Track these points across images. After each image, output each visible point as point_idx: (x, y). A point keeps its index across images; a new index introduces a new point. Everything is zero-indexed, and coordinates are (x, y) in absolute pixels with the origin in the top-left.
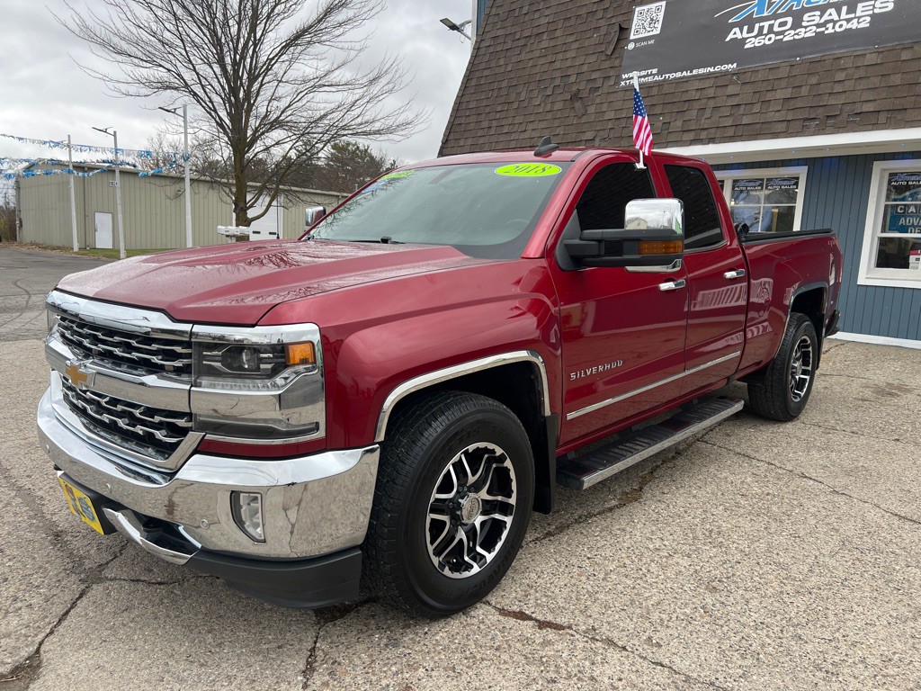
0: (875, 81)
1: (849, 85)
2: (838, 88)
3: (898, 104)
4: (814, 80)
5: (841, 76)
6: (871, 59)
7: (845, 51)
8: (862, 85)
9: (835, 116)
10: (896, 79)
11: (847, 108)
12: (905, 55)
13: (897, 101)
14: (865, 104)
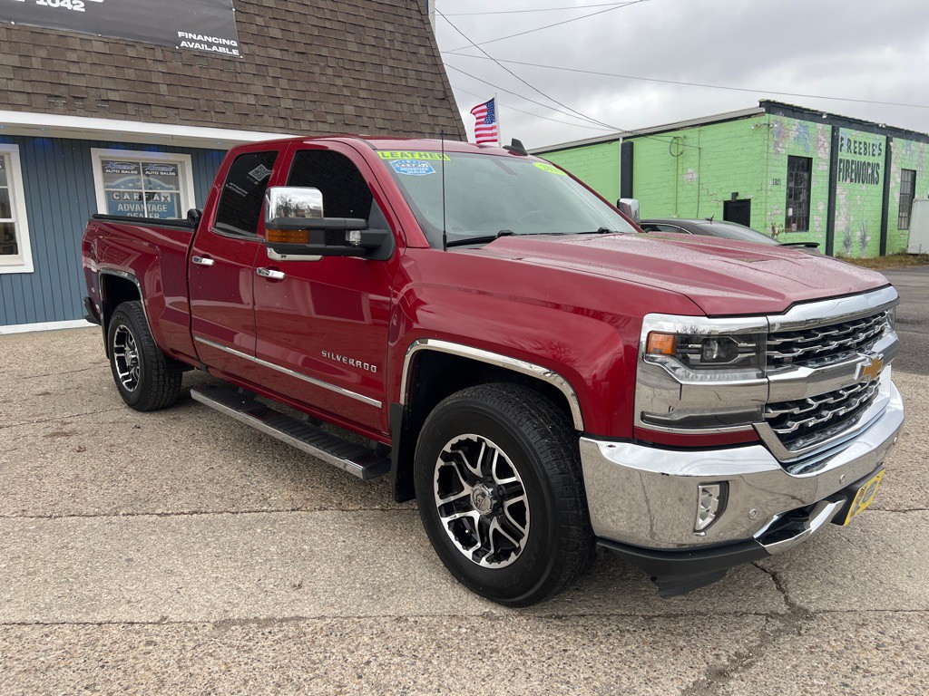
0: (112, 72)
1: (85, 68)
2: (74, 69)
3: (141, 98)
4: (43, 53)
5: (74, 57)
6: (98, 47)
7: (67, 30)
8: (99, 71)
9: (82, 98)
10: (131, 74)
11: (93, 92)
12: (131, 52)
13: (139, 95)
14: (109, 92)
